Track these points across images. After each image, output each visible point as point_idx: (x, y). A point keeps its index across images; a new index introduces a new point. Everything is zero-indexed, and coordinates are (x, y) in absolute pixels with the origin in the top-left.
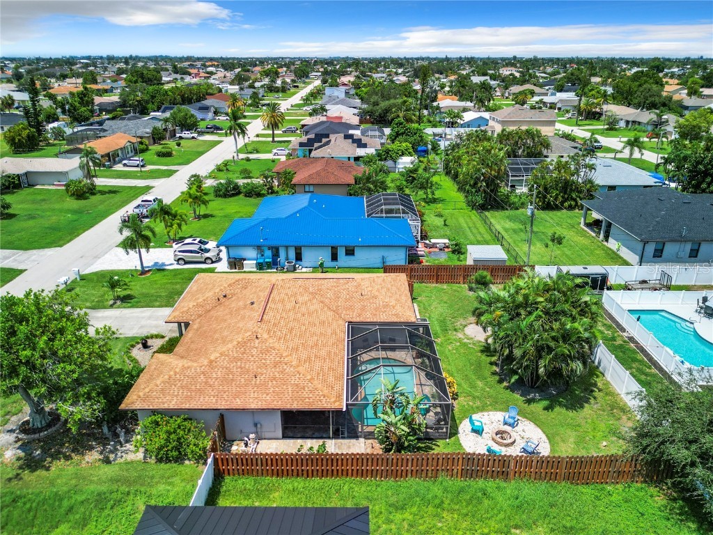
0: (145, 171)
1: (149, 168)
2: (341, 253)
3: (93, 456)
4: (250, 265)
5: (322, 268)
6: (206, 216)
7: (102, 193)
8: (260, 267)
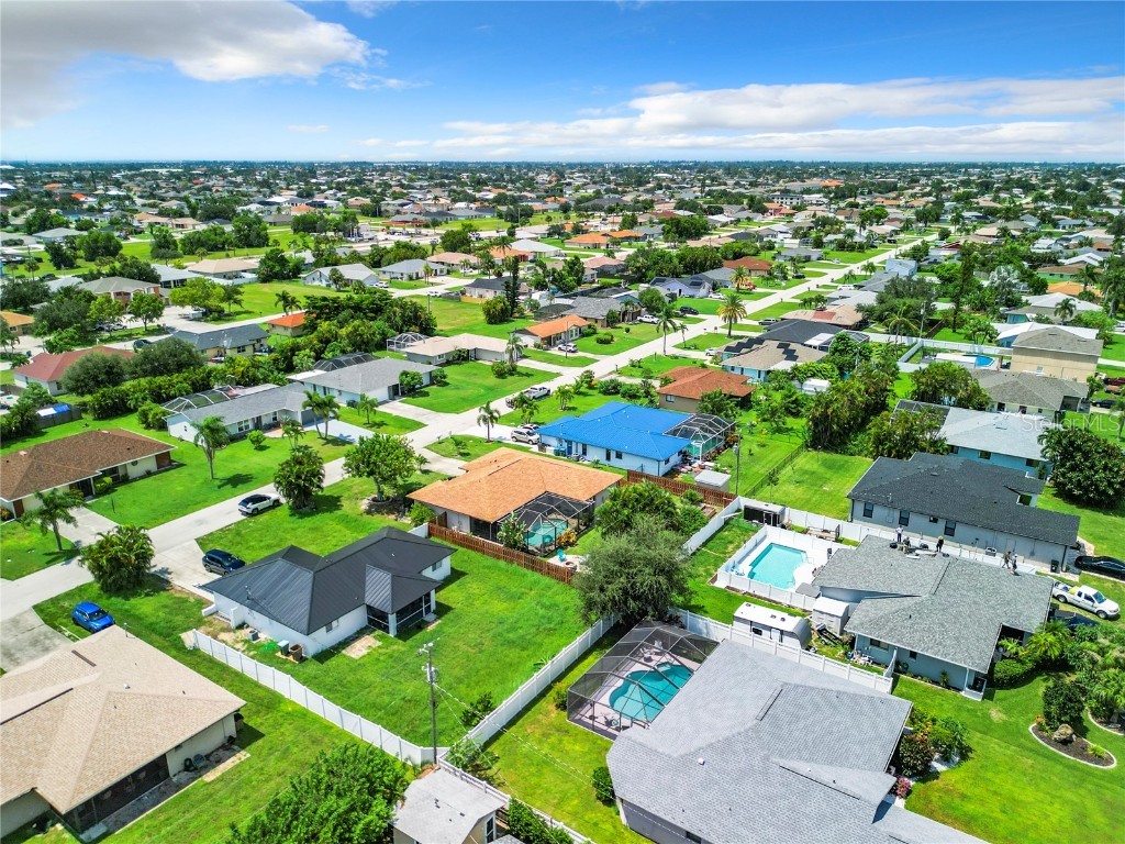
0: (569, 358)
1: (580, 354)
2: (613, 455)
3: (393, 517)
4: (550, 451)
5: (596, 464)
6: (570, 409)
7: (521, 374)
8: (558, 453)
